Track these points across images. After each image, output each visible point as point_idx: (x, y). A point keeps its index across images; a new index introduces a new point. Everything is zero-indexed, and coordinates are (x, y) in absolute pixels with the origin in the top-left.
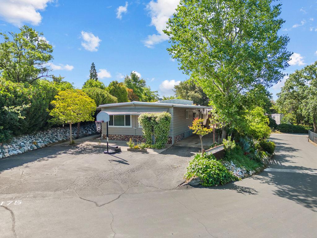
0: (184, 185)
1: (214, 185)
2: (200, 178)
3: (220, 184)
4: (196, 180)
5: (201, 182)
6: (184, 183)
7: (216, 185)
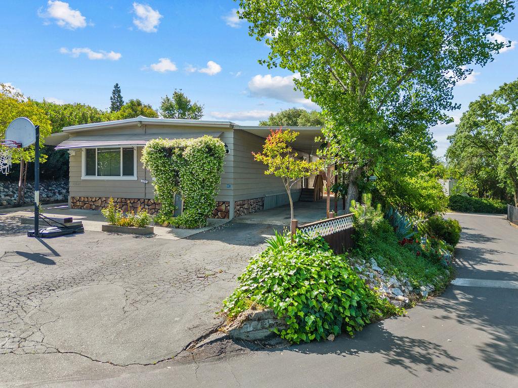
0: (211, 342)
1: (321, 338)
2: (273, 313)
3: (344, 331)
4: (259, 320)
5: (279, 325)
6: (212, 332)
7: (331, 338)
